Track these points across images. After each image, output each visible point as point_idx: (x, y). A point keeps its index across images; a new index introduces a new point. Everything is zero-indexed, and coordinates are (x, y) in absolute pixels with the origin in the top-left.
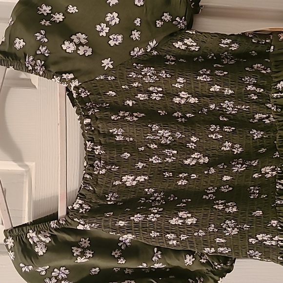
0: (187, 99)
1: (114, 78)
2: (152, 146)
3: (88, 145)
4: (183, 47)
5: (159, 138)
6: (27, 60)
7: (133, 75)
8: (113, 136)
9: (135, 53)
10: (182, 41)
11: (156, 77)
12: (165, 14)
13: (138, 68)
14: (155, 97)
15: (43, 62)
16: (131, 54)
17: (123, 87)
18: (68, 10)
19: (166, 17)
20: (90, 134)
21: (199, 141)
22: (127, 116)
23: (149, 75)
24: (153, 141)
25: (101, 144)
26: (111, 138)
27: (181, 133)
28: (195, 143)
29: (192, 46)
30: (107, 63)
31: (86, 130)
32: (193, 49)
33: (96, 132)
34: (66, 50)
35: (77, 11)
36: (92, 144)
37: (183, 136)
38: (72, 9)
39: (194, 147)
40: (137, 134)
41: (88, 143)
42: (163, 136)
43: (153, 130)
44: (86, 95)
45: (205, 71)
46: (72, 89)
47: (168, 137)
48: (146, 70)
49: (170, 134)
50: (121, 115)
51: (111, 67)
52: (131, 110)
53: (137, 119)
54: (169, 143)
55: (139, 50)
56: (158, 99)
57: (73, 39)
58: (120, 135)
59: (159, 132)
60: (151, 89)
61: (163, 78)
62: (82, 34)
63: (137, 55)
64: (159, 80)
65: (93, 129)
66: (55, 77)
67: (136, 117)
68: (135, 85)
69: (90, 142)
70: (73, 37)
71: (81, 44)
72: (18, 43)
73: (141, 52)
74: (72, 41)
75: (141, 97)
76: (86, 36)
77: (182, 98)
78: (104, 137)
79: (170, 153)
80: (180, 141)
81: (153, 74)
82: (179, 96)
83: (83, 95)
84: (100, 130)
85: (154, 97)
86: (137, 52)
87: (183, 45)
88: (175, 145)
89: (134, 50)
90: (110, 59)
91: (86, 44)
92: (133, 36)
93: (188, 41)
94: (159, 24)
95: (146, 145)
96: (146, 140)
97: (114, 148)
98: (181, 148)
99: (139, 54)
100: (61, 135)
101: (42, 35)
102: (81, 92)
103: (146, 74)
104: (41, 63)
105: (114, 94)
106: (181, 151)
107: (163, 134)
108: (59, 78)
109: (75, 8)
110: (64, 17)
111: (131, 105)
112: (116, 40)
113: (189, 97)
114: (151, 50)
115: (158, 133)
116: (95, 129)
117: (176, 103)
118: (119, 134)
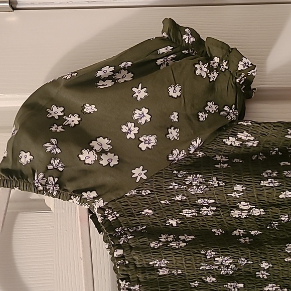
0: (249, 210)
1: (149, 192)
2: (208, 280)
3: (122, 286)
4: (237, 144)
5: (217, 267)
6: (36, 179)
7: (175, 186)
8: (154, 269)
9: (175, 157)
10: (234, 135)
11: (205, 186)
12: (209, 103)
13: (180, 176)
14: (206, 212)
15: (56, 179)
16: (170, 159)
17: (163, 202)
18: (85, 110)
19: (211, 107)
20: (124, 270)
21: (273, 267)
22: (171, 242)
23: (196, 185)
24: (210, 273)
25: (139, 282)
26: (152, 273)
27: (246, 259)
28: (267, 270)
29: (249, 141)
30: (139, 173)
31: (118, 265)
32: (250, 144)
33: (132, 267)
34: (84, 161)
35: (96, 110)
36: (127, 284)
37: (250, 262)
38: (90, 109)
39: (267, 275)
40: (187, 265)
41: (123, 283)
42: (222, 264)
43: (208, 257)
44: (115, 218)
45: (270, 173)
46: (96, 211)
47: (229, 266)
48: (190, 178)
49: (231, 261)
50: (163, 240)
51: (145, 177)
52: (176, 232)
53: (185, 244)
54: (231, 273)
55: (180, 152)
56: (210, 214)
57: (93, 147)
58: (164, 267)
59: (216, 259)
60: (199, 201)
61: (215, 187)
62: (104, 138)
63: (177, 159)
64: (210, 190)
65: (127, 262)
66: (72, 197)
67: (184, 241)
68: (179, 198)
69: (124, 282)
70: (94, 143)
71: (104, 152)
72: (23, 157)
73: (182, 155)
74: (91, 149)
75: (187, 213)
76: (110, 140)
77: (242, 210)
78: (142, 273)
79: (234, 288)
80: (246, 270)
81: (201, 183)
82: (237, 208)
83: (110, 218)
84: (137, 263)
85: (204, 211)
86: (177, 155)
87: (237, 140)
88: (240, 275)
89: (172, 154)
90: (141, 167)
91: (111, 151)
92: (170, 136)
93: (243, 136)
94: (202, 116)
95: (201, 279)
96: (200, 272)
97: (157, 286)
98: (249, 280)
99: (180, 157)
100: (86, 272)
101: (53, 144)
102: (108, 214)
103: (191, 183)
104: (54, 180)
105: (151, 212)
106: (249, 284)
107: (222, 262)
108: (78, 198)
109: (94, 106)
110: (80, 119)
111: (175, 224)
112: (149, 142)
113: (251, 208)
114: (196, 151)
115: (215, 261)
116: (129, 262)
117: (235, 217)
118: (162, 266)
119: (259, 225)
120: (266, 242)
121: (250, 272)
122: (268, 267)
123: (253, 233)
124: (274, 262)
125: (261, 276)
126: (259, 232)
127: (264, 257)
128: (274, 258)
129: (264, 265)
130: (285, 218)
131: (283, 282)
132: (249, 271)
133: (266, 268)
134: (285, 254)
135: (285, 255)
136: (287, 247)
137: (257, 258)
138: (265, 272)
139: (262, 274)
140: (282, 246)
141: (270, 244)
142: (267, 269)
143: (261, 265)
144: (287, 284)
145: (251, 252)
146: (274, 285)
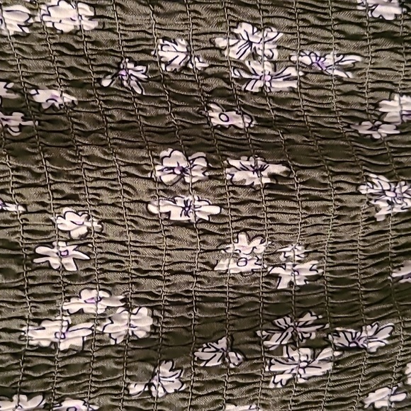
119: (71, 69)
120: (86, 134)
121: (14, 246)
122: (83, 230)
123: (42, 96)
124: (107, 212)
125: (55, 262)
126: (68, 98)
127: (68, 190)
128: (107, 197)
129: (72, 222)
130: (173, 53)
131: (137, 284)
132: (13, 239)
133: (75, 234)
134: (151, 185)
135: (150, 191)
136: (161, 160)
137: (42, 194)
138: (71, 249)
139: (60, 256)
140: (143, 153)
141: (102, 145)
142: (82, 237)
143: (60, 220)
144: (150, 293)
145: (17, 169)
146: (102, 294)
